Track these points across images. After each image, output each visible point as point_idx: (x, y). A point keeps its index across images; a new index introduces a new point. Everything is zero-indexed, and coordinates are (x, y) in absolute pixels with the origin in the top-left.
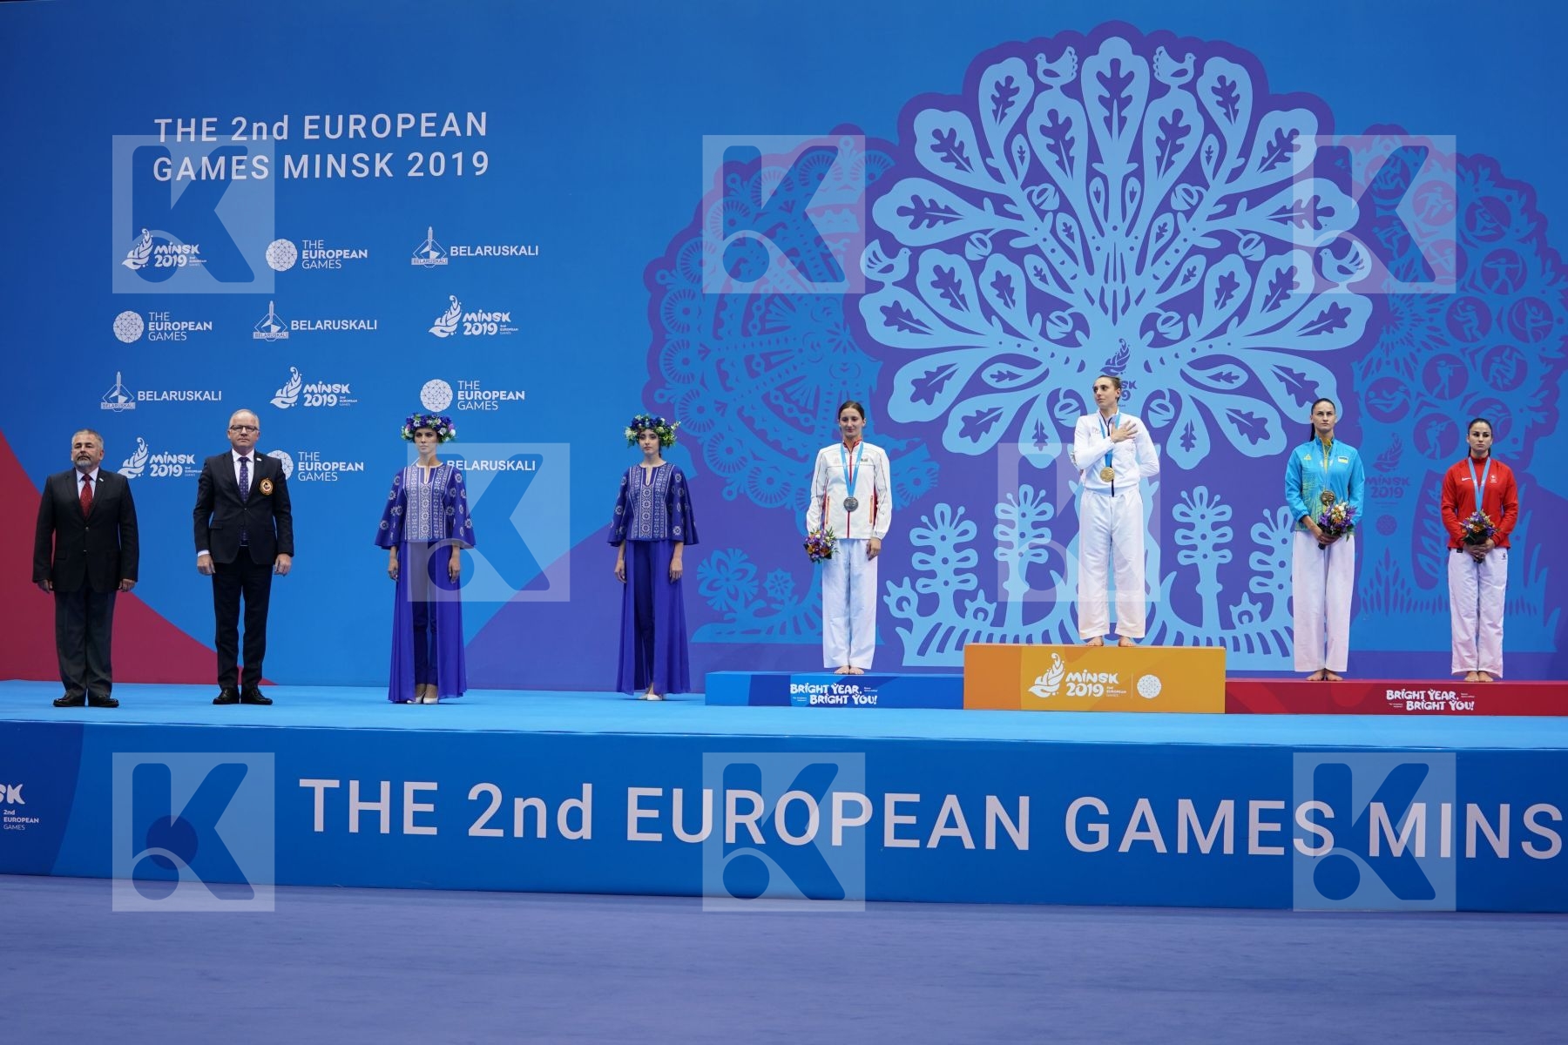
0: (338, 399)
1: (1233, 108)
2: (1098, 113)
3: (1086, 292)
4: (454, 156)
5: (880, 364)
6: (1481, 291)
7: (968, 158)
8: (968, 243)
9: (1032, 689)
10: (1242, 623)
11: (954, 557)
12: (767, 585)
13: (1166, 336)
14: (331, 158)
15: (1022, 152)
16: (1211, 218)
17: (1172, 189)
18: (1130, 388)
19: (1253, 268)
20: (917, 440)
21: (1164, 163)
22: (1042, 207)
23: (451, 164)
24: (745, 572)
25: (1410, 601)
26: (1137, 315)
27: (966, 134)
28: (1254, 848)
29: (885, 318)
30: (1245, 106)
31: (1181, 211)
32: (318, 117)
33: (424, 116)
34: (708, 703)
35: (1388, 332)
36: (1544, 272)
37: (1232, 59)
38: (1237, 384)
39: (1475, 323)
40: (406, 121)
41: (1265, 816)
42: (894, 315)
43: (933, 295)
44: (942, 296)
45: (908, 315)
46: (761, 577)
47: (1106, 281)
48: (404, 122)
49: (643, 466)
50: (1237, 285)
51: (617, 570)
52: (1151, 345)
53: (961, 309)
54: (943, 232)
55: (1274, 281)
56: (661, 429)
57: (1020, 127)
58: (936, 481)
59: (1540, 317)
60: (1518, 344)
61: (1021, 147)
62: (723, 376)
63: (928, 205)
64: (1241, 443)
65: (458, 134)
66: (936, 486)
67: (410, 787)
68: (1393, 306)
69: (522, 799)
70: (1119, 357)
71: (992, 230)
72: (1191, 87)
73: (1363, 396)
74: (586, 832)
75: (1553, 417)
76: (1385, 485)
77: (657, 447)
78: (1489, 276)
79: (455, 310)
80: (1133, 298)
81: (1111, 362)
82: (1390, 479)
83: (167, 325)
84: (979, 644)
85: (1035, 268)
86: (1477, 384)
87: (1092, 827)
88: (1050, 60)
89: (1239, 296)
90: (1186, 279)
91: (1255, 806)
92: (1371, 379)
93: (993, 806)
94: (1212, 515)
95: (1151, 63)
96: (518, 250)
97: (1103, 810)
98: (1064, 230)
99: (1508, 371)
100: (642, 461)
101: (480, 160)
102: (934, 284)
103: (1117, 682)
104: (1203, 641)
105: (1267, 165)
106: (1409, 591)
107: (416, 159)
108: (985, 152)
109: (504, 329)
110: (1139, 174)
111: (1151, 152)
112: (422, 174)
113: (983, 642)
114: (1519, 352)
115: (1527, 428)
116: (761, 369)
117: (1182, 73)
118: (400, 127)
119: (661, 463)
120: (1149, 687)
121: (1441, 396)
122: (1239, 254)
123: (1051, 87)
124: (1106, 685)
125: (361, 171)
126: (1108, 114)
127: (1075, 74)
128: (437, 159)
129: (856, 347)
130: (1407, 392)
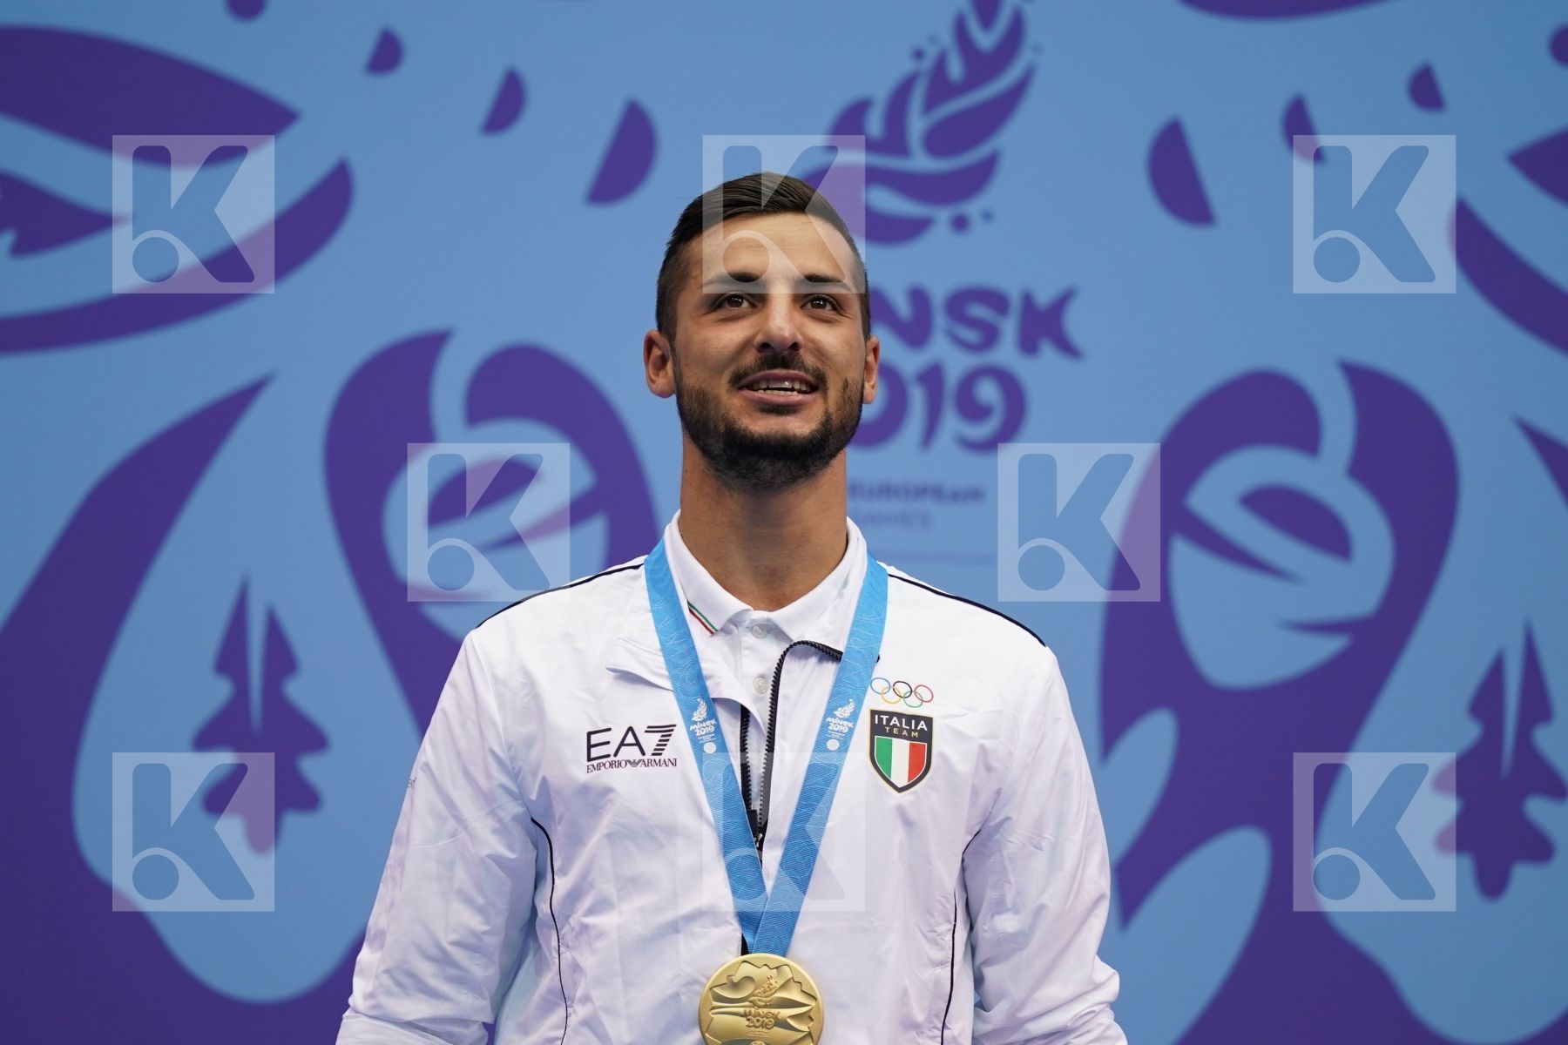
18: (1028, 345)
70: (940, 88)
81: (875, 124)
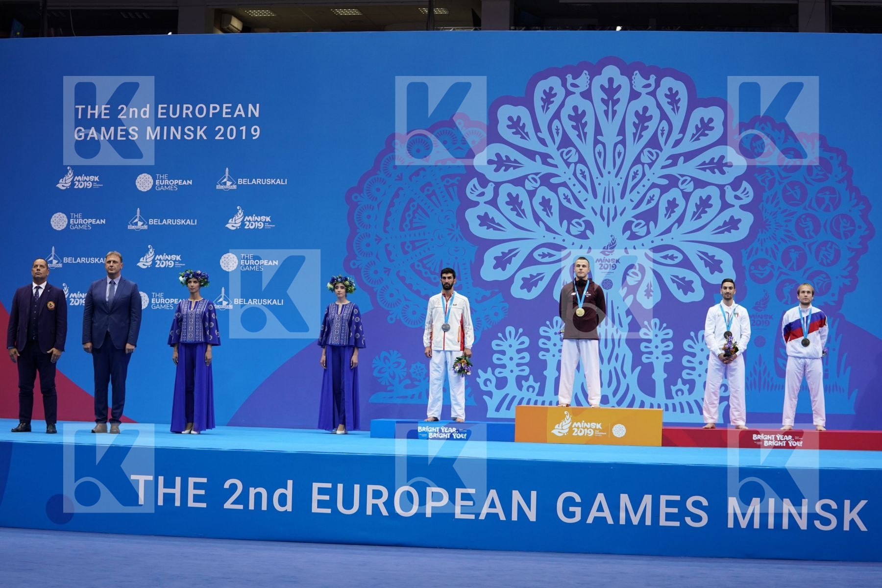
0: (175, 264)
1: (676, 106)
2: (601, 108)
3: (593, 209)
4: (241, 128)
5: (476, 248)
6: (814, 209)
7: (527, 132)
8: (526, 180)
9: (553, 431)
10: (677, 395)
11: (516, 357)
12: (412, 371)
13: (636, 233)
14: (173, 129)
15: (557, 130)
16: (663, 167)
17: (642, 151)
19: (687, 196)
20: (497, 290)
21: (637, 136)
22: (568, 161)
23: (239, 133)
24: (399, 364)
25: (772, 386)
26: (621, 222)
27: (526, 119)
28: (663, 522)
29: (479, 222)
30: (683, 104)
31: (647, 164)
32: (166, 106)
33: (225, 106)
34: (372, 437)
35: (762, 232)
36: (851, 200)
37: (676, 79)
38: (677, 261)
39: (811, 228)
40: (214, 108)
41: (669, 504)
42: (485, 220)
43: (507, 209)
44: (512, 210)
45: (493, 220)
46: (408, 366)
47: (604, 203)
48: (213, 109)
49: (337, 303)
50: (677, 205)
51: (322, 361)
52: (628, 239)
53: (522, 217)
54: (513, 174)
55: (698, 203)
56: (347, 283)
57: (557, 115)
58: (507, 314)
59: (848, 225)
60: (835, 240)
61: (557, 127)
62: (389, 253)
63: (504, 159)
64: (678, 294)
65: (244, 116)
66: (506, 316)
67: (192, 481)
68: (766, 217)
69: (254, 488)
71: (540, 173)
72: (653, 94)
73: (747, 268)
74: (289, 507)
75: (855, 281)
76: (759, 319)
77: (344, 294)
78: (820, 202)
79: (240, 214)
80: (619, 212)
82: (762, 315)
83: (80, 221)
84: (530, 406)
85: (564, 195)
86: (812, 263)
87: (572, 509)
88: (574, 78)
89: (678, 211)
90: (649, 202)
91: (663, 498)
92: (752, 259)
93: (516, 496)
94: (661, 335)
95: (631, 80)
96: (276, 181)
97: (578, 499)
98: (580, 174)
99: (829, 255)
100: (336, 301)
101: (255, 130)
102: (507, 203)
103: (601, 428)
104: (655, 405)
105: (695, 138)
106: (772, 379)
107: (220, 129)
108: (537, 129)
109: (267, 225)
110: (623, 142)
111: (630, 130)
112: (223, 138)
113: (532, 404)
114: (836, 245)
115: (840, 288)
116: (410, 250)
117: (648, 86)
118: (211, 111)
119: (347, 302)
120: (619, 431)
121: (791, 269)
122: (678, 188)
123: (574, 93)
124: (595, 429)
125: (189, 136)
126: (606, 108)
127: (588, 86)
128: (232, 130)
129: (463, 237)
130: (772, 267)
